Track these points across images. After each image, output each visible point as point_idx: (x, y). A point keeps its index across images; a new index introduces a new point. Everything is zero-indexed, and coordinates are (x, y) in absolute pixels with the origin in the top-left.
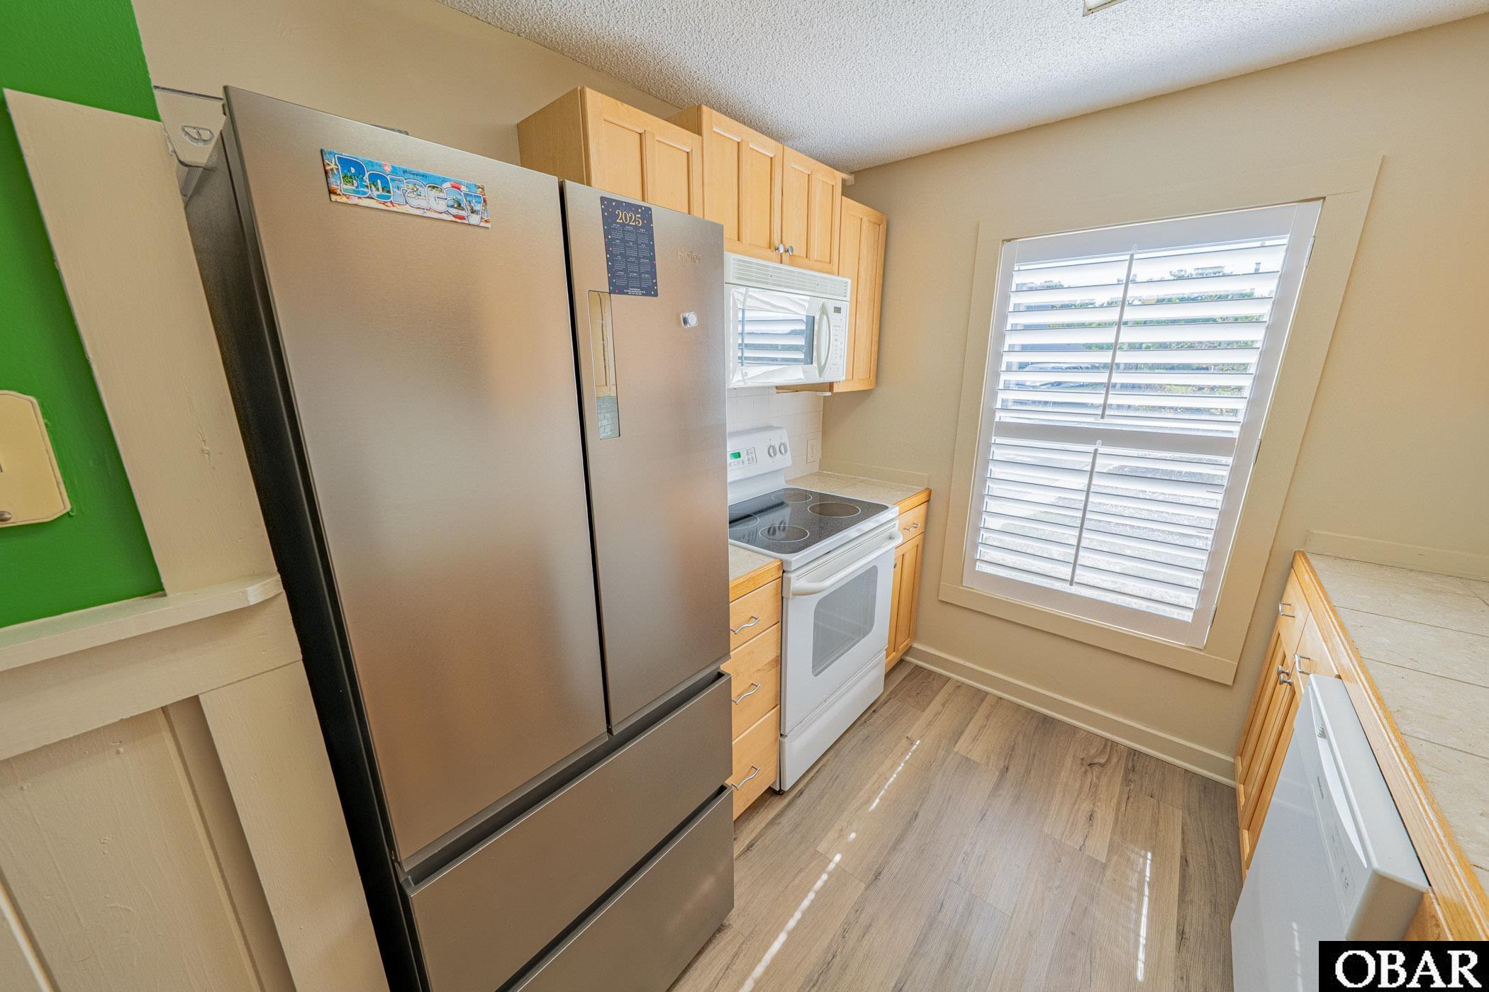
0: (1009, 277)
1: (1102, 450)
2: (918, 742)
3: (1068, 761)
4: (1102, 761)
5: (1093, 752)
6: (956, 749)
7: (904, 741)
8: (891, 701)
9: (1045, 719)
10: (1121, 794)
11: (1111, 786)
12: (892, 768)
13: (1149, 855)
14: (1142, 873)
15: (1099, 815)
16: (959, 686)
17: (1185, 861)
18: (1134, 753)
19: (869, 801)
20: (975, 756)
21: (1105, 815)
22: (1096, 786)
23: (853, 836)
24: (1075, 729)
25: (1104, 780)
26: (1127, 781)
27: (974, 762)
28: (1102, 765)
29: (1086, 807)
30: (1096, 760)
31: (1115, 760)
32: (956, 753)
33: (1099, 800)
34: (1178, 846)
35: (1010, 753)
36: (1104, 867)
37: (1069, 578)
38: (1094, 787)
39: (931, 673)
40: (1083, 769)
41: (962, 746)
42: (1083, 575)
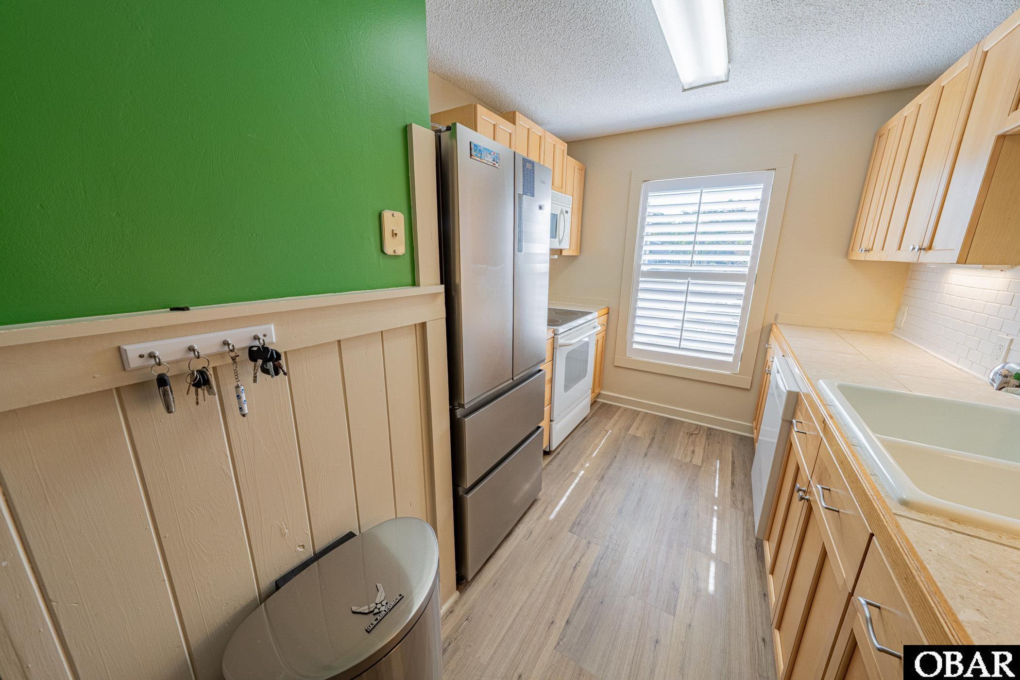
0: (646, 199)
1: (691, 281)
2: (610, 431)
3: (681, 434)
4: (696, 433)
5: (691, 430)
6: (629, 433)
7: (604, 432)
8: (593, 417)
9: (669, 420)
10: (706, 443)
11: (701, 441)
12: (601, 441)
13: (718, 461)
14: (716, 467)
15: (697, 450)
16: (626, 409)
17: (733, 463)
18: (710, 429)
19: (592, 453)
20: (639, 434)
21: (699, 451)
22: (695, 442)
23: (587, 465)
24: (683, 422)
25: (698, 440)
26: (708, 439)
27: (639, 437)
29: (691, 448)
30: (694, 433)
31: (702, 432)
32: (629, 434)
33: (697, 446)
34: (731, 458)
35: (655, 433)
36: (700, 467)
37: (678, 346)
38: (694, 443)
39: (611, 405)
40: (688, 436)
41: (632, 431)
42: (684, 344)
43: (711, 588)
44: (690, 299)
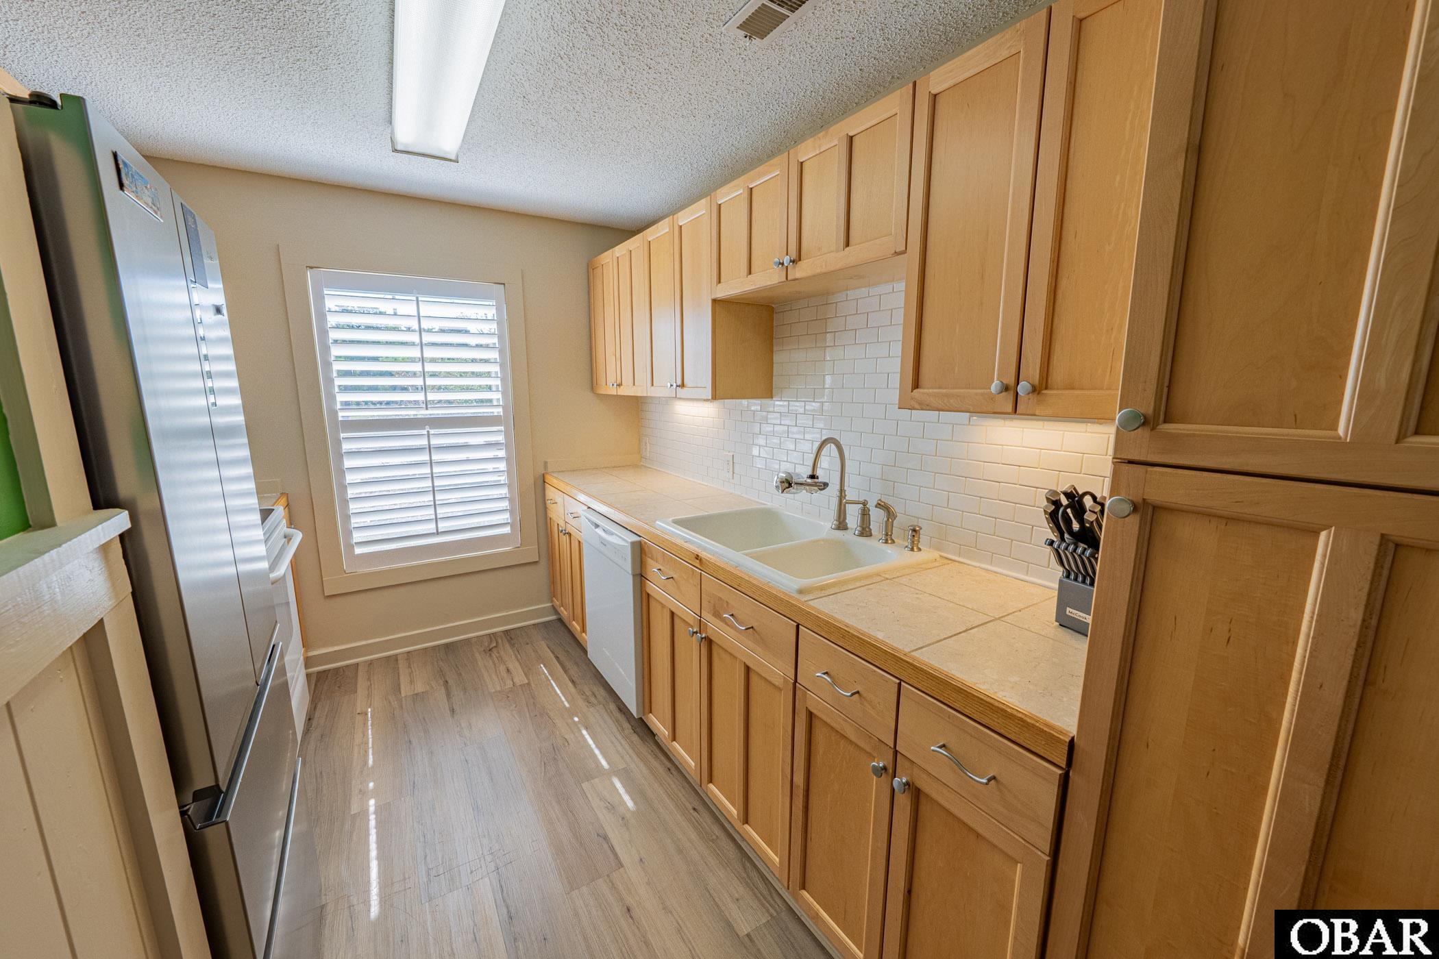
0: (320, 298)
1: (432, 432)
2: (369, 710)
3: (477, 655)
4: (495, 645)
5: (486, 644)
6: (403, 696)
7: (359, 718)
8: (319, 706)
9: (447, 646)
10: (513, 651)
11: (507, 651)
12: (365, 734)
13: (542, 666)
14: (544, 674)
15: (511, 667)
16: (370, 663)
17: (557, 658)
18: (507, 632)
19: (366, 762)
20: (420, 688)
21: (514, 666)
22: (500, 657)
23: (371, 785)
24: (468, 641)
25: (502, 653)
26: (512, 645)
27: (423, 692)
28: (495, 647)
29: (502, 668)
30: (491, 646)
31: (500, 641)
32: (405, 697)
33: (506, 661)
34: (551, 654)
35: (441, 672)
36: (529, 684)
38: (500, 659)
39: (337, 670)
40: (488, 654)
41: (405, 690)
42: (443, 526)
43: (630, 804)
44: (436, 457)
